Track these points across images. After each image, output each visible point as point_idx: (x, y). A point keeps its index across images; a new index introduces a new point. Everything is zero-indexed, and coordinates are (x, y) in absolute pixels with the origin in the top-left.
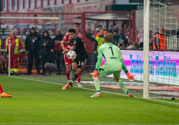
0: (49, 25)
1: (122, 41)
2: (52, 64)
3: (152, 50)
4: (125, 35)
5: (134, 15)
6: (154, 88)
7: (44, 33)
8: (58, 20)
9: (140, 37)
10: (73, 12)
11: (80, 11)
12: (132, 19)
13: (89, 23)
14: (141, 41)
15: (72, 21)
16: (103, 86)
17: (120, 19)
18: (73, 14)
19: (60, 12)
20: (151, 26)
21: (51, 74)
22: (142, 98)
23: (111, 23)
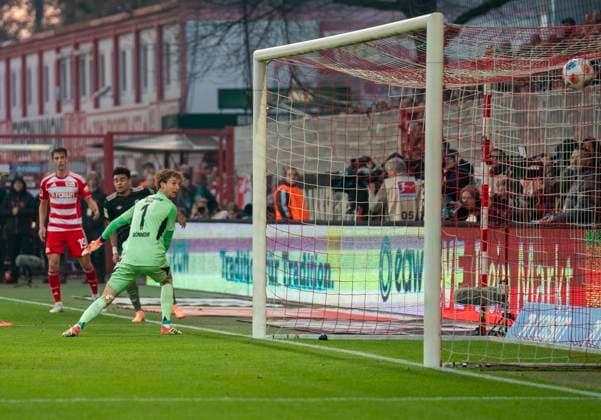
0: (25, 164)
1: (203, 202)
2: (34, 258)
3: (274, 223)
4: (208, 187)
5: (230, 137)
6: (279, 312)
7: (13, 182)
8: (46, 152)
9: (246, 191)
10: (83, 132)
11: (102, 129)
12: (225, 148)
13: (124, 157)
14: (246, 201)
15: (82, 153)
16: (156, 310)
17: (196, 148)
18: (85, 136)
19: (53, 132)
20: (269, 165)
21: (30, 282)
22: (249, 336)
23: (176, 159)
